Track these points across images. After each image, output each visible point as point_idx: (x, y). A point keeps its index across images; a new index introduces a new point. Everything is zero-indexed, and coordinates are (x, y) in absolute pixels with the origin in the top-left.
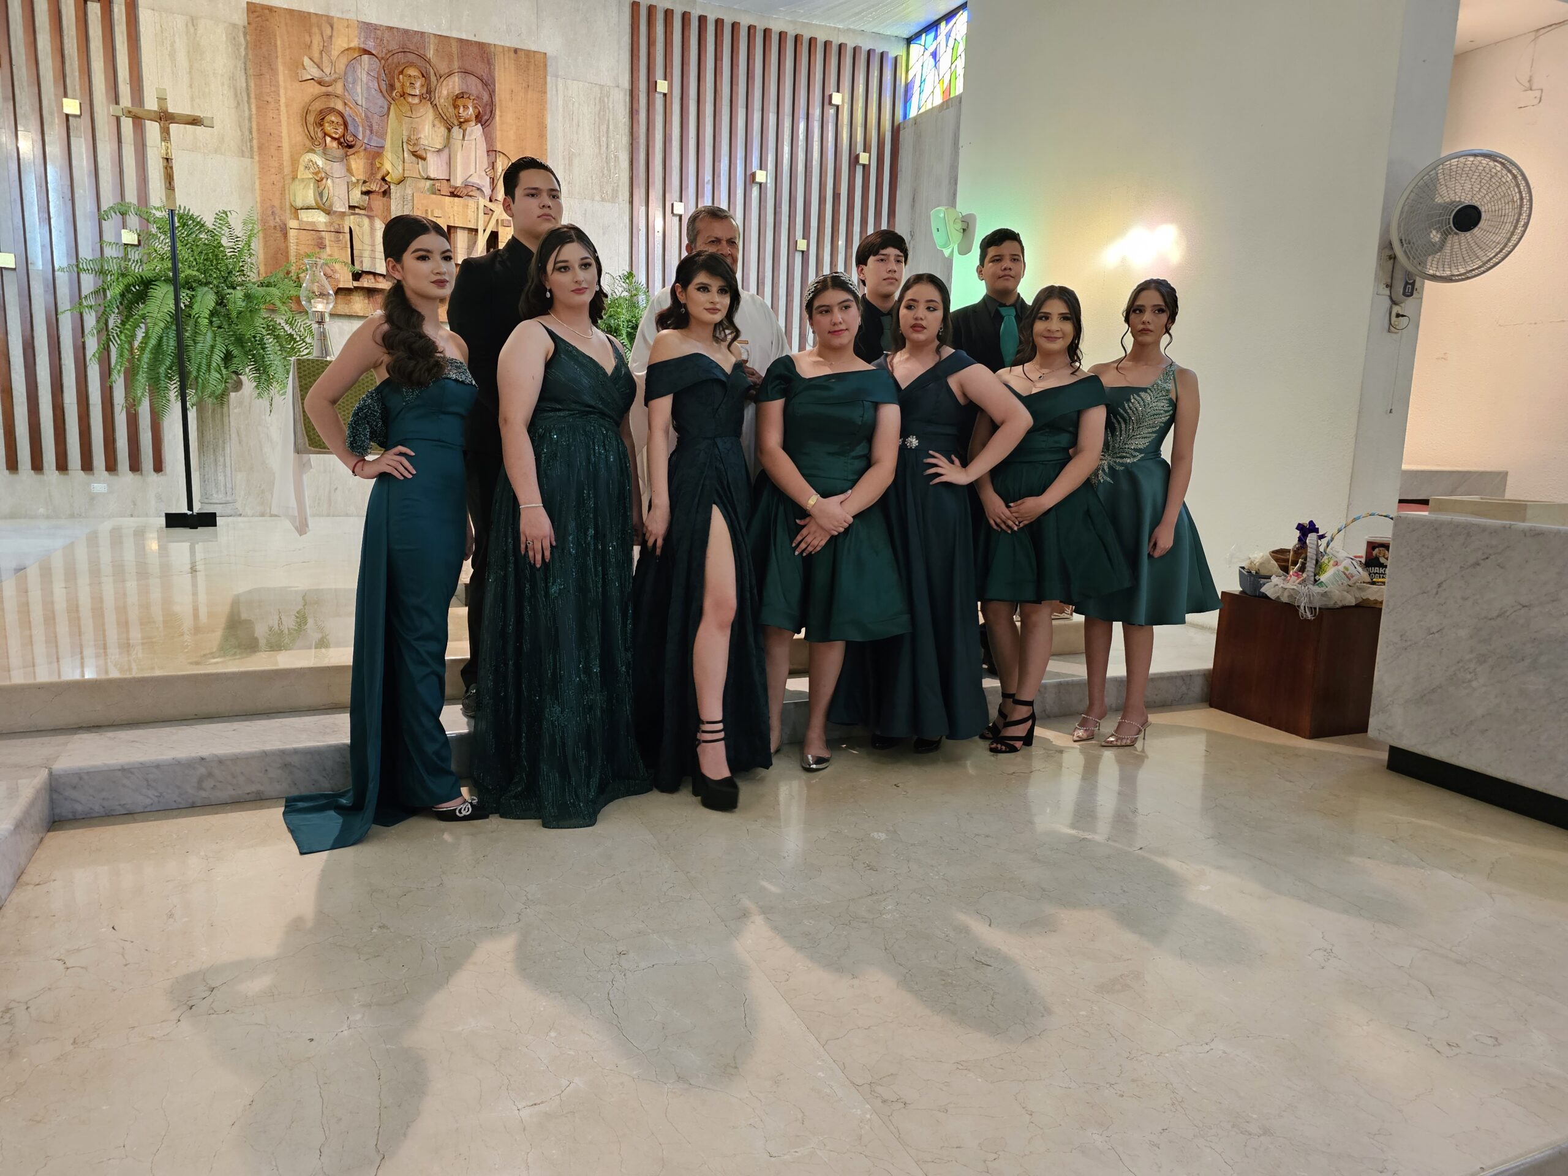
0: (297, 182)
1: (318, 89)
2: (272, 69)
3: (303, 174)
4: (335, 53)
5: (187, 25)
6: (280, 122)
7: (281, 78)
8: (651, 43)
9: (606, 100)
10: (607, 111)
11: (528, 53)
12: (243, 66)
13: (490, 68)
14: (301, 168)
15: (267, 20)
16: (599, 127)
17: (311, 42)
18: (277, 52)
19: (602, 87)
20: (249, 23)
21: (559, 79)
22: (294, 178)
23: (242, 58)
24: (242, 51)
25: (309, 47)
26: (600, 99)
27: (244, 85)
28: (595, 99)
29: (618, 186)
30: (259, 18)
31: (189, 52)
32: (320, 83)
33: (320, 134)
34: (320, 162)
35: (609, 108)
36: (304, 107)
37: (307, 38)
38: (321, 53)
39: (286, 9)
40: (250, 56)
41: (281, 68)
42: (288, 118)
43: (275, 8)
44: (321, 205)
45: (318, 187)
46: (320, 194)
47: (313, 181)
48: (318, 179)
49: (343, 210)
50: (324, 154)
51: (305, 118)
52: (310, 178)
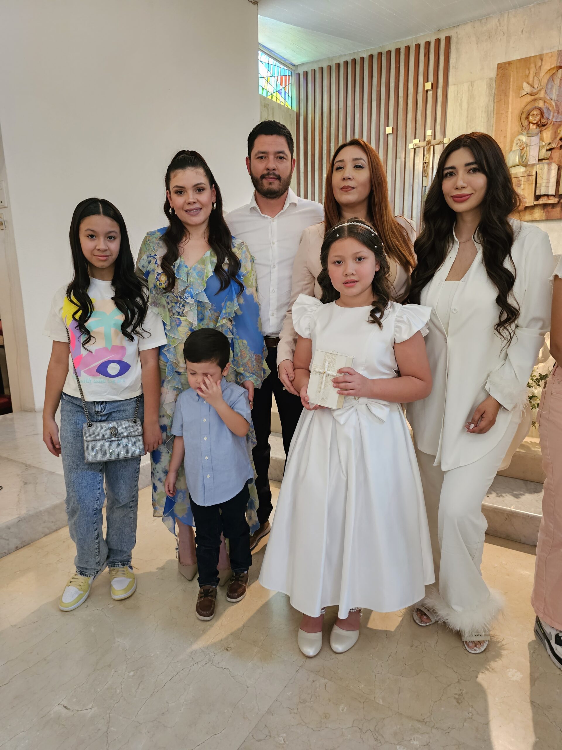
0: (511, 153)
1: (529, 98)
2: (506, 96)
3: (515, 148)
4: (542, 73)
5: (469, 87)
6: (507, 123)
7: (511, 98)
12: (493, 99)
14: (514, 144)
15: (507, 70)
17: (529, 73)
18: (510, 85)
20: (497, 75)
22: (511, 150)
23: (493, 95)
24: (494, 91)
25: (528, 76)
27: (492, 108)
30: (503, 71)
31: (468, 100)
32: (531, 95)
33: (527, 123)
34: (524, 138)
36: (521, 111)
37: (527, 72)
38: (534, 78)
39: (518, 60)
40: (496, 93)
41: (511, 94)
42: (512, 119)
43: (512, 61)
44: (522, 163)
45: (521, 153)
46: (522, 157)
47: (519, 150)
48: (521, 148)
49: (534, 162)
50: (527, 134)
51: (521, 117)
52: (517, 150)
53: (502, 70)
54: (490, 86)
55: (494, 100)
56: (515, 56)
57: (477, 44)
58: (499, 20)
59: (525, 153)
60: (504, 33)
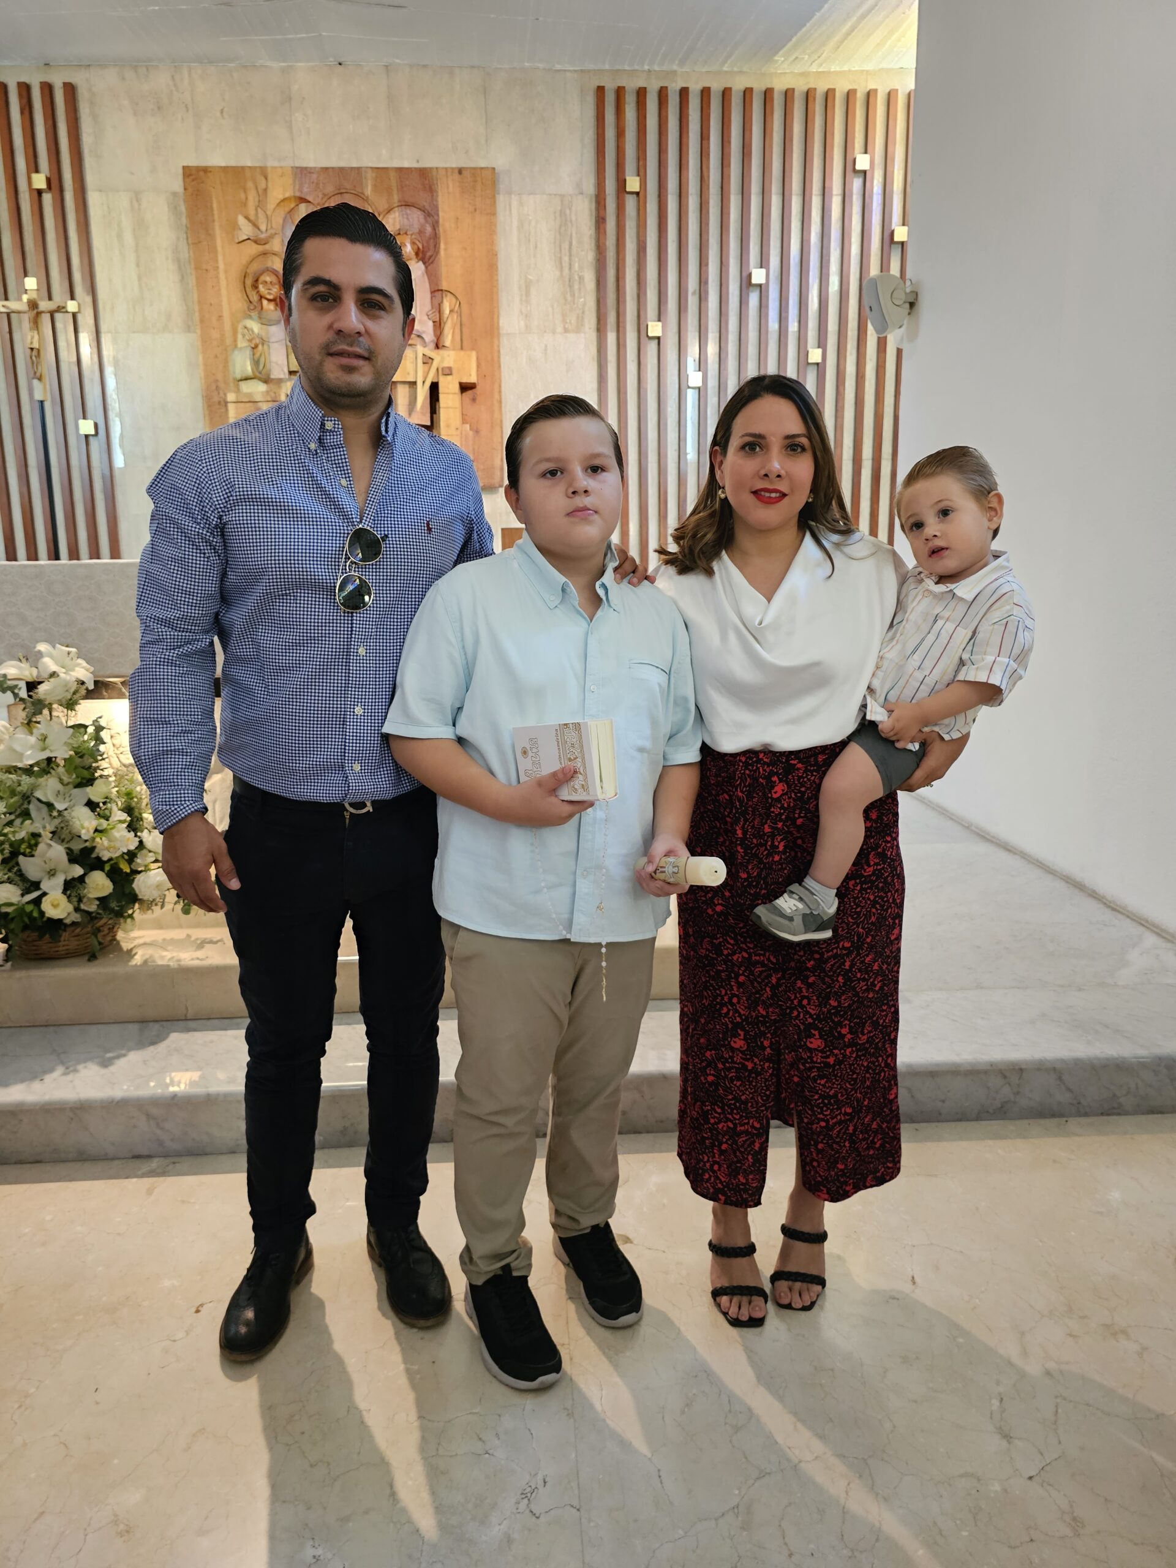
0: (236, 352)
1: (254, 249)
3: (242, 343)
4: (271, 205)
5: (131, 202)
6: (219, 290)
7: (219, 241)
8: (620, 133)
9: (568, 212)
10: (569, 224)
11: (476, 172)
12: (185, 236)
13: (432, 196)
14: (240, 336)
15: (203, 182)
16: (560, 246)
17: (247, 198)
18: (213, 215)
19: (562, 197)
20: (185, 189)
21: (513, 196)
22: (236, 346)
23: (184, 227)
24: (184, 220)
25: (245, 204)
26: (561, 211)
27: (187, 255)
28: (555, 213)
29: (583, 312)
30: (195, 183)
31: (134, 230)
32: (256, 242)
33: (255, 298)
34: (255, 326)
35: (571, 221)
36: (242, 271)
37: (243, 196)
38: (256, 210)
39: (221, 167)
40: (188, 225)
41: (219, 235)
42: (228, 285)
43: (210, 167)
44: (258, 374)
45: (254, 355)
46: (256, 363)
47: (249, 348)
48: (253, 346)
49: (282, 376)
50: (260, 318)
51: (244, 283)
52: (246, 347)
53: (193, 180)
54: (174, 209)
55: (187, 239)
56: (216, 159)
57: (135, 114)
58: (173, 77)
59: (261, 355)
60: (186, 106)
